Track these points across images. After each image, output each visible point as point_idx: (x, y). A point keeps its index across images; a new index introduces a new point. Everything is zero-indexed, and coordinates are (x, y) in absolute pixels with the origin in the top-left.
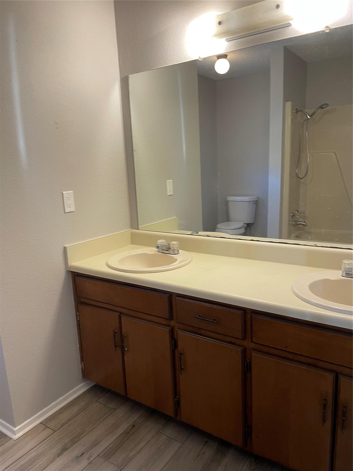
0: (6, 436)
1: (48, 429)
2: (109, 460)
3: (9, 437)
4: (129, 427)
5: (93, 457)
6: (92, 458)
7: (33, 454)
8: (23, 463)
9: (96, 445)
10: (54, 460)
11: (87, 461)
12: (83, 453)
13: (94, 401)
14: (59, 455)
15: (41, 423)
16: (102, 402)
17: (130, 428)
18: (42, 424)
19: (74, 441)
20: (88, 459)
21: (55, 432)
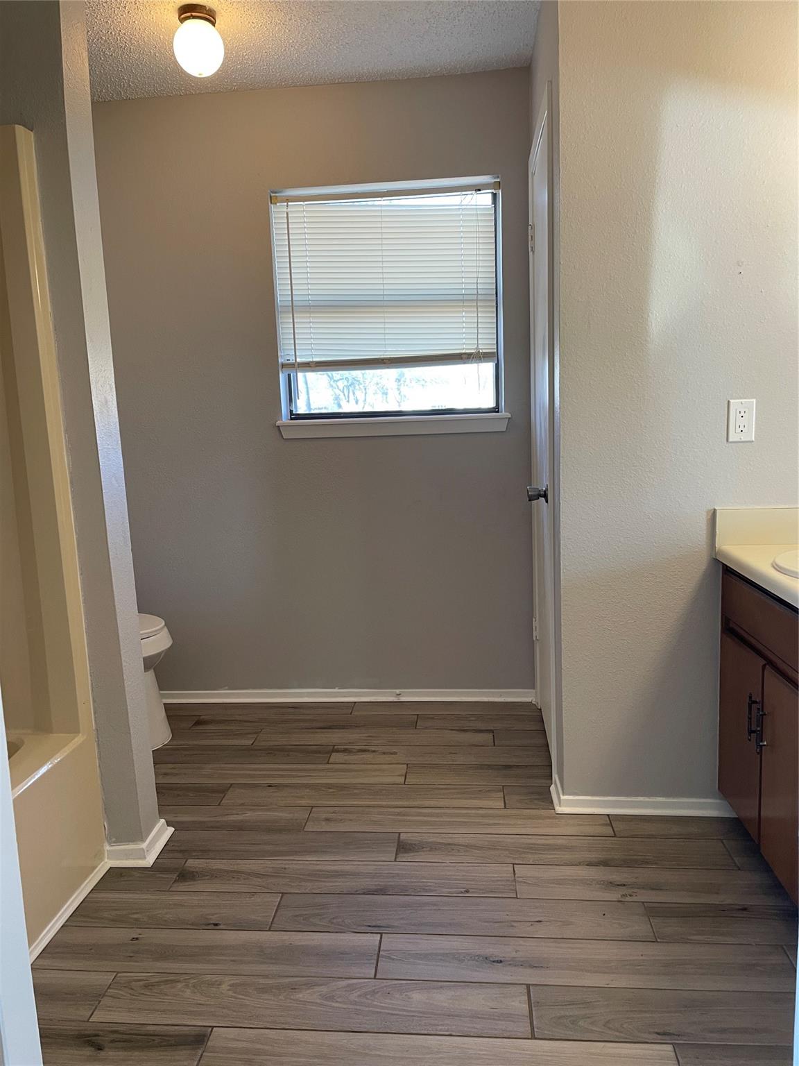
0: (552, 802)
1: (610, 828)
2: (651, 918)
3: (553, 806)
4: (736, 905)
5: (634, 899)
6: (629, 899)
7: (560, 841)
8: (539, 842)
9: (653, 889)
10: (579, 864)
11: (620, 896)
12: (624, 885)
13: (719, 837)
14: (590, 864)
15: (608, 815)
16: (727, 847)
17: (738, 907)
18: (609, 818)
19: (627, 863)
20: (623, 896)
21: (615, 836)
